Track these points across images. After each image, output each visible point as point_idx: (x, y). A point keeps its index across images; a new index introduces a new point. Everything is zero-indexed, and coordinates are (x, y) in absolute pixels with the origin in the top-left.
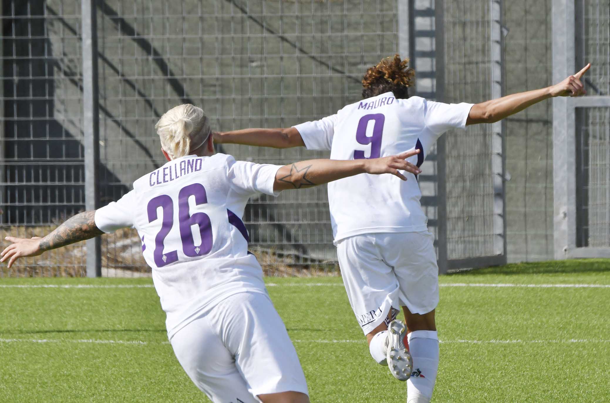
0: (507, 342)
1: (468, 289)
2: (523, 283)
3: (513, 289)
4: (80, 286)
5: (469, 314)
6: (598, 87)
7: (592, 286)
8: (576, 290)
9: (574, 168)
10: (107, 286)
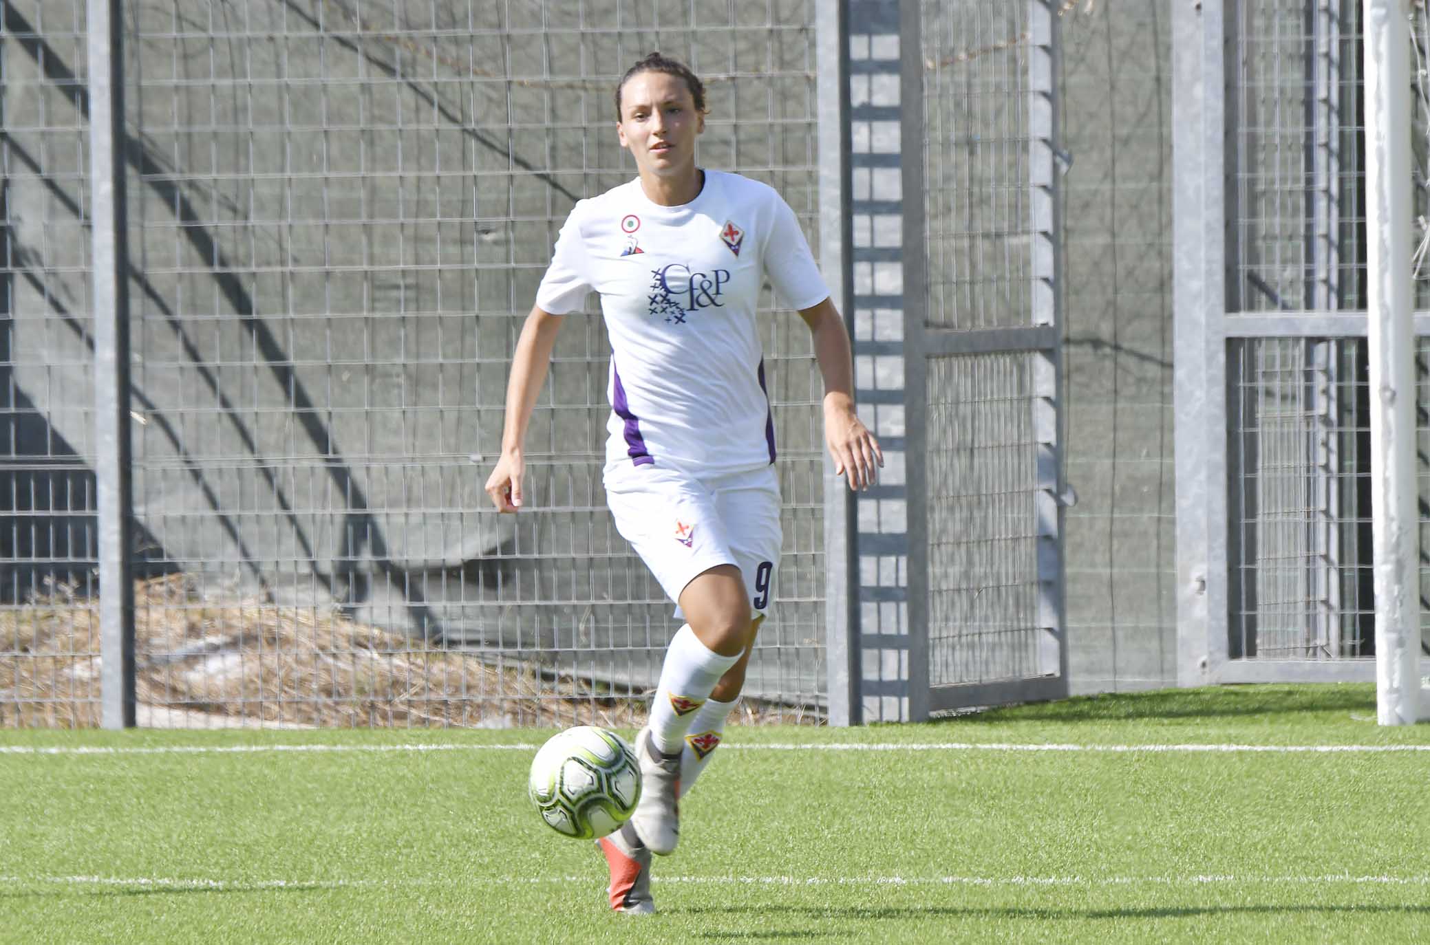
0: (1051, 881)
1: (973, 756)
2: (1101, 742)
3: (1076, 754)
4: (84, 750)
5: (969, 815)
6: (1278, 291)
7: (1259, 748)
8: (1221, 756)
9: (1222, 477)
10: (145, 750)
